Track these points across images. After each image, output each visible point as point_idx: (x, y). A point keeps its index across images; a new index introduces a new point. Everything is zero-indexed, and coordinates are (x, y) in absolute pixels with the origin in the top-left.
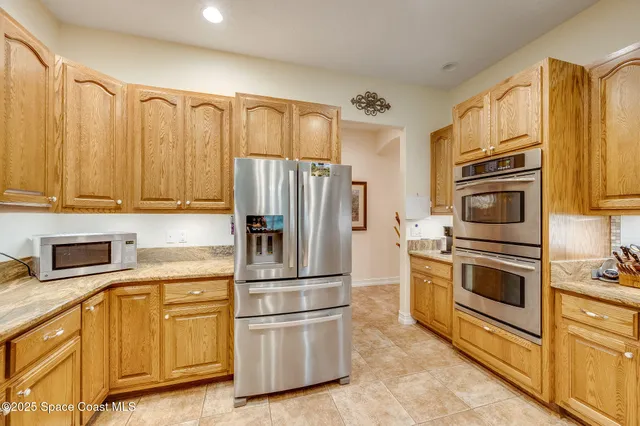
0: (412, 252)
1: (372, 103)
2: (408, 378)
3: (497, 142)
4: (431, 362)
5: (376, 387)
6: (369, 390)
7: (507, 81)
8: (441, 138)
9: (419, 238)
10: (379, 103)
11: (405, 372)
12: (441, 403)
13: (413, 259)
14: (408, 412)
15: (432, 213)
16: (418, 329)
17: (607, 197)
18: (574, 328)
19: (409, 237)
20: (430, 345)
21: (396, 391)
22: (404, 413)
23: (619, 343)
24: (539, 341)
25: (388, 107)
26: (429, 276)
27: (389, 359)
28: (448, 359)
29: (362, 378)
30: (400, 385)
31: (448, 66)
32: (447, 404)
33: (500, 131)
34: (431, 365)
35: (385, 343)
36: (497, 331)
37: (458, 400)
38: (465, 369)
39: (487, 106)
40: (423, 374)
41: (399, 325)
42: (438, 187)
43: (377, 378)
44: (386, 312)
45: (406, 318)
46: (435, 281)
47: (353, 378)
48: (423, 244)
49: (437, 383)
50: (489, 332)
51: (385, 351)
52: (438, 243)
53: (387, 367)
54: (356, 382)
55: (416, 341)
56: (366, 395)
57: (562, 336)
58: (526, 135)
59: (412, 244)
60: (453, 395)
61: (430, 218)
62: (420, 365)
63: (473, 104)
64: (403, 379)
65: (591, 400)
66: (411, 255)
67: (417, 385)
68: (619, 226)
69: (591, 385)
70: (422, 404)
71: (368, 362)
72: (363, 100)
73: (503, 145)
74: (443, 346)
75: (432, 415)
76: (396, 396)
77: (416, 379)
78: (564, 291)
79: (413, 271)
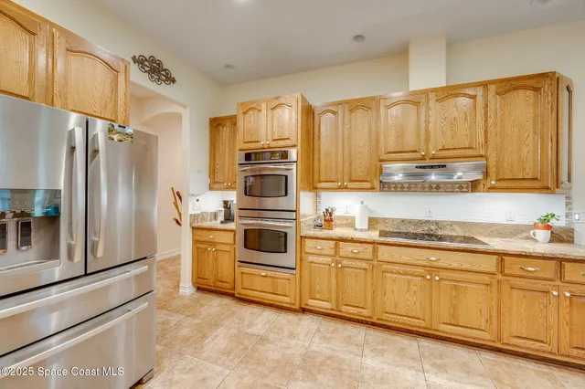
0: (195, 225)
1: (155, 69)
2: (210, 339)
3: (270, 138)
4: (222, 317)
5: (184, 362)
6: (178, 370)
7: (277, 98)
8: (219, 125)
9: (199, 212)
10: (163, 73)
11: (205, 336)
12: (242, 344)
13: (196, 231)
14: (221, 366)
15: (211, 189)
16: (200, 295)
17: (320, 182)
18: (311, 258)
19: (191, 212)
20: (216, 304)
21: (204, 355)
22: (219, 369)
23: (328, 260)
24: (294, 272)
25: (174, 81)
26: (213, 244)
27: (185, 332)
28: (234, 309)
29: (166, 363)
30: (205, 349)
31: (228, 66)
32: (246, 342)
33: (273, 132)
34: (223, 320)
35: (174, 319)
36: (269, 273)
37: (252, 335)
38: (247, 311)
39: (264, 112)
40: (219, 330)
41: (182, 297)
42: (217, 167)
43: (181, 355)
44: (162, 290)
45: (187, 288)
46: (219, 247)
47: (155, 369)
48: (202, 216)
49: (233, 331)
50: (264, 276)
51: (178, 326)
52: (215, 216)
53: (186, 339)
54: (161, 371)
55: (202, 305)
56: (177, 376)
57: (305, 264)
58: (288, 139)
59: (194, 217)
60: (247, 333)
61: (209, 193)
62: (214, 324)
63: (254, 106)
64: (206, 341)
65: (318, 296)
66: (193, 228)
67: (219, 340)
68: (320, 197)
69: (318, 287)
70: (229, 353)
71: (165, 345)
72: (146, 63)
73: (275, 142)
74: (226, 301)
75: (239, 357)
76: (206, 359)
77: (216, 336)
78: (306, 237)
79: (196, 242)
